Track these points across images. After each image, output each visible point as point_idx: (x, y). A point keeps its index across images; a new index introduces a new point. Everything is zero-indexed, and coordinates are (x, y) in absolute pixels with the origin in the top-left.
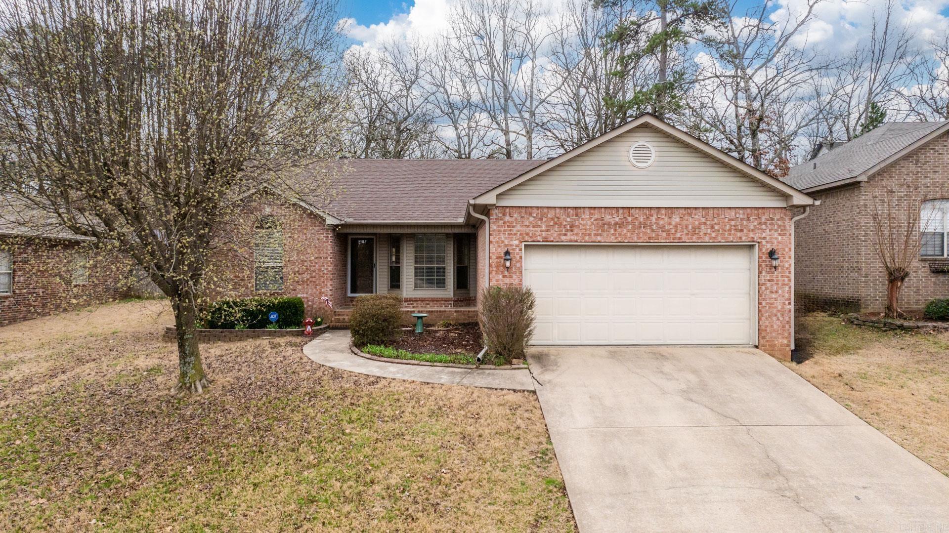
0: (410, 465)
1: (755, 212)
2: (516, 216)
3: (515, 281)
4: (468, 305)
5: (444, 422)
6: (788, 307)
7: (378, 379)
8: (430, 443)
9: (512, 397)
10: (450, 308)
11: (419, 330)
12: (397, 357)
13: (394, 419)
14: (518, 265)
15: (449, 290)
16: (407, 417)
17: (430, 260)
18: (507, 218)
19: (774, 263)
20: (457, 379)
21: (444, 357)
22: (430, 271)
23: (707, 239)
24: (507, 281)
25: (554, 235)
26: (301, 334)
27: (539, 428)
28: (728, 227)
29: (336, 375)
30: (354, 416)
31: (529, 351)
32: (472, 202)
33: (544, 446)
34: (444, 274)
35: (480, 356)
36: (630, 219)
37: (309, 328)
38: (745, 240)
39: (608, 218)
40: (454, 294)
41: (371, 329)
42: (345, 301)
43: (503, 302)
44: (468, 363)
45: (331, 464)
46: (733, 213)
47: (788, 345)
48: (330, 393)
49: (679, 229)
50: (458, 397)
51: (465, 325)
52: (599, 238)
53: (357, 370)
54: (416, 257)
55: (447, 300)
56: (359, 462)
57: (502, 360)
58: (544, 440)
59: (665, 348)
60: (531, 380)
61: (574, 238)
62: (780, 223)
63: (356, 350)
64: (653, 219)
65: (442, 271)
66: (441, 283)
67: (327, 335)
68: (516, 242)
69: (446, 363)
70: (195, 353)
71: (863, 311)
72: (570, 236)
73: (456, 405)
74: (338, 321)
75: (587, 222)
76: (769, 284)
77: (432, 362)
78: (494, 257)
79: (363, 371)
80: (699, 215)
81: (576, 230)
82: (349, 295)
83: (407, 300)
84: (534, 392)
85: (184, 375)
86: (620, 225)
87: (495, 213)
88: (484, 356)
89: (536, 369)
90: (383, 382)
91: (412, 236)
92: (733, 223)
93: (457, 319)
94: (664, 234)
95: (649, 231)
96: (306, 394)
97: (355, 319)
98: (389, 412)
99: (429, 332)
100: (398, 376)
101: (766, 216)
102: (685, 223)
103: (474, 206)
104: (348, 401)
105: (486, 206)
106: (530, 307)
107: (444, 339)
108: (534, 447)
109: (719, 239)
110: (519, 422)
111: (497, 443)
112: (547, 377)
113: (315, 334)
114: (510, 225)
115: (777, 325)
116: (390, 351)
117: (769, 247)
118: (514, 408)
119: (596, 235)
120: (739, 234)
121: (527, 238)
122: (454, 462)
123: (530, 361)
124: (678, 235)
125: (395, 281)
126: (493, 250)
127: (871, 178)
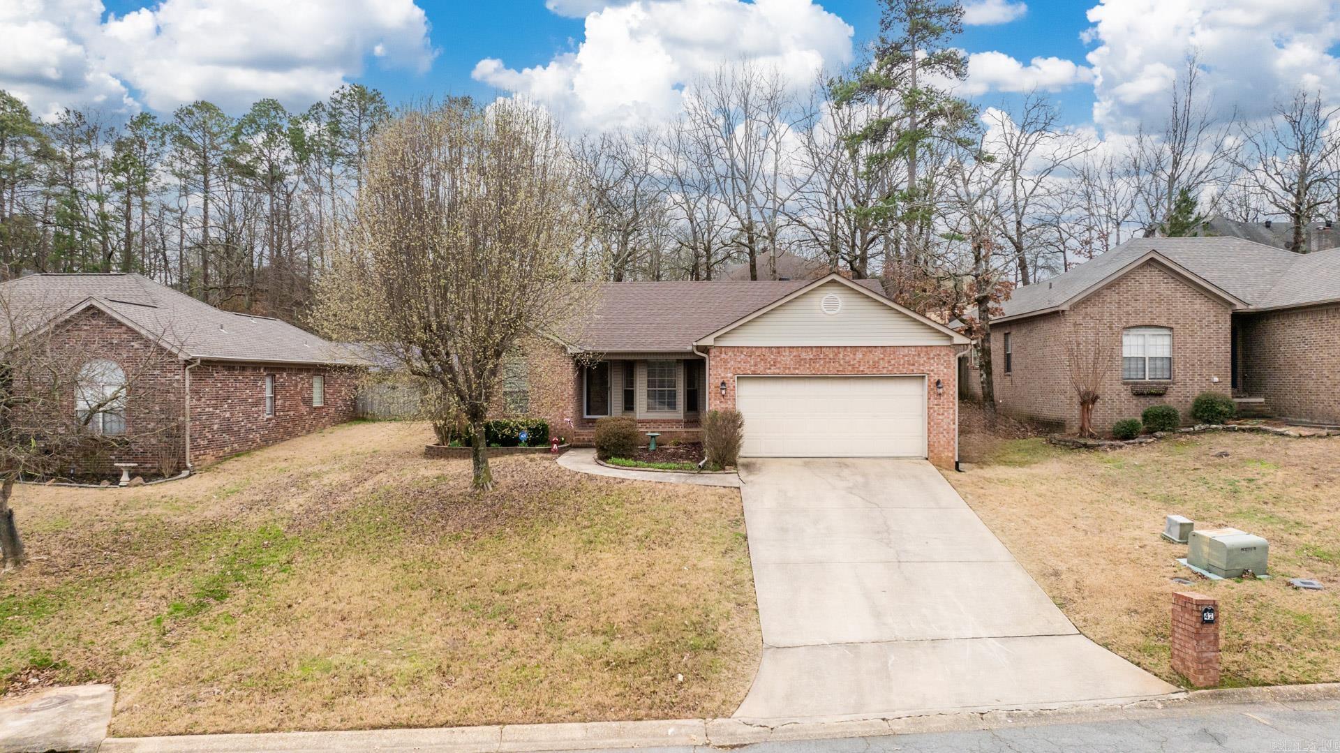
0: (650, 525)
1: (925, 349)
2: (730, 354)
3: (729, 405)
4: (696, 427)
5: (672, 504)
6: (953, 426)
7: (623, 481)
8: (663, 515)
9: (722, 491)
10: (681, 429)
11: (652, 447)
12: (636, 466)
13: (638, 502)
14: (732, 393)
15: (680, 413)
16: (646, 501)
17: (662, 384)
18: (723, 356)
19: (941, 391)
20: (683, 480)
21: (673, 465)
22: (662, 394)
23: (885, 371)
24: (723, 405)
25: (760, 369)
26: (549, 451)
27: (737, 507)
28: (902, 362)
29: (591, 478)
30: (610, 501)
31: (740, 461)
32: (695, 344)
33: (739, 517)
34: (675, 397)
35: (701, 464)
36: (822, 356)
37: (555, 446)
38: (917, 372)
39: (804, 355)
40: (685, 416)
41: (614, 445)
42: (583, 423)
43: (720, 423)
44: (692, 469)
45: (599, 526)
46: (906, 350)
47: (953, 458)
48: (590, 488)
49: (862, 363)
50: (682, 490)
51: (694, 444)
52: (797, 371)
53: (607, 475)
54: (648, 381)
55: (678, 422)
56: (617, 525)
57: (718, 467)
58: (739, 515)
59: (851, 460)
60: (738, 480)
61: (777, 371)
62: (946, 358)
63: (602, 463)
64: (841, 356)
65: (673, 395)
66: (672, 406)
67: (571, 452)
68: (730, 375)
69: (675, 470)
70: (485, 461)
71: (1068, 431)
72: (774, 370)
73: (681, 495)
74: (578, 440)
75: (787, 359)
76: (936, 408)
77: (664, 469)
78: (713, 387)
79: (612, 475)
80: (878, 353)
81: (778, 365)
82: (586, 416)
83: (640, 422)
84: (739, 488)
85: (477, 477)
86: (814, 360)
87: (713, 352)
88: (704, 464)
89: (743, 474)
90: (628, 482)
91: (645, 361)
92: (906, 358)
93: (687, 439)
94: (850, 368)
95: (837, 365)
96: (572, 489)
97: (600, 437)
98: (634, 499)
99: (662, 450)
100: (638, 478)
101: (934, 353)
102: (866, 359)
103: (697, 347)
104: (604, 493)
105: (706, 346)
106: (740, 427)
107: (673, 455)
108: (731, 518)
109: (895, 371)
110: (724, 504)
111: (708, 515)
112: (751, 478)
113: (561, 452)
114: (726, 361)
115: (943, 441)
116: (631, 462)
117: (936, 378)
118: (721, 497)
119: (795, 369)
120: (911, 368)
121: (739, 371)
122: (678, 524)
123: (739, 468)
124: (861, 368)
125: (629, 404)
126: (712, 381)
127: (1075, 307)
